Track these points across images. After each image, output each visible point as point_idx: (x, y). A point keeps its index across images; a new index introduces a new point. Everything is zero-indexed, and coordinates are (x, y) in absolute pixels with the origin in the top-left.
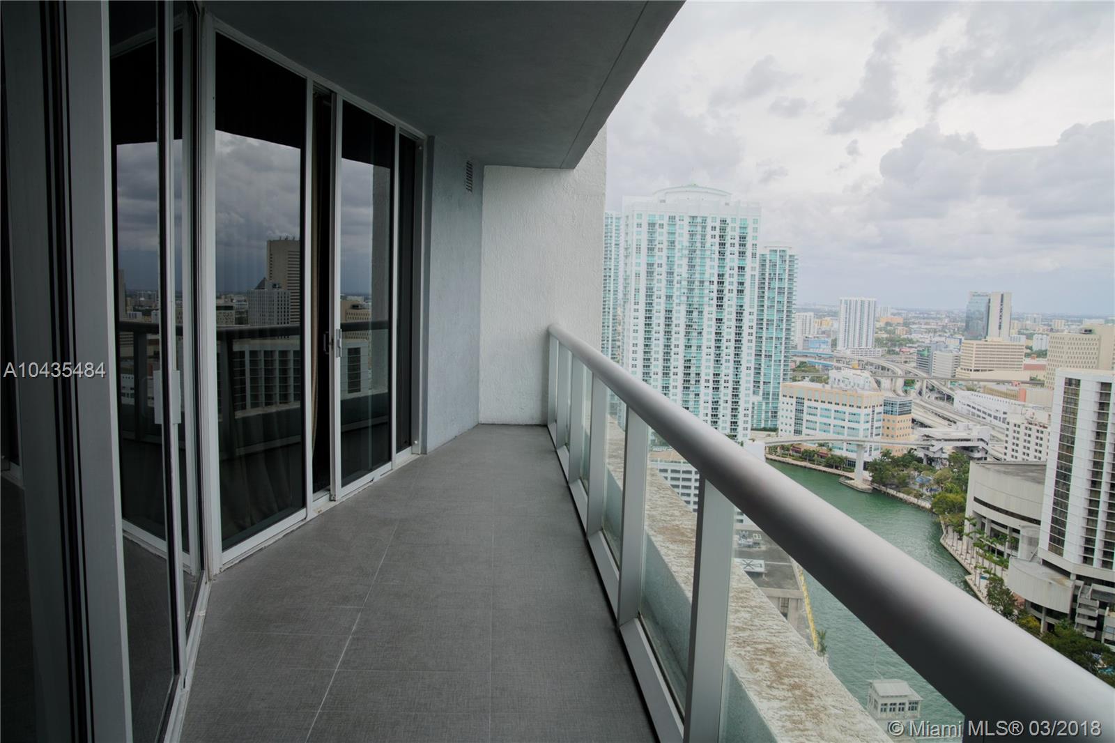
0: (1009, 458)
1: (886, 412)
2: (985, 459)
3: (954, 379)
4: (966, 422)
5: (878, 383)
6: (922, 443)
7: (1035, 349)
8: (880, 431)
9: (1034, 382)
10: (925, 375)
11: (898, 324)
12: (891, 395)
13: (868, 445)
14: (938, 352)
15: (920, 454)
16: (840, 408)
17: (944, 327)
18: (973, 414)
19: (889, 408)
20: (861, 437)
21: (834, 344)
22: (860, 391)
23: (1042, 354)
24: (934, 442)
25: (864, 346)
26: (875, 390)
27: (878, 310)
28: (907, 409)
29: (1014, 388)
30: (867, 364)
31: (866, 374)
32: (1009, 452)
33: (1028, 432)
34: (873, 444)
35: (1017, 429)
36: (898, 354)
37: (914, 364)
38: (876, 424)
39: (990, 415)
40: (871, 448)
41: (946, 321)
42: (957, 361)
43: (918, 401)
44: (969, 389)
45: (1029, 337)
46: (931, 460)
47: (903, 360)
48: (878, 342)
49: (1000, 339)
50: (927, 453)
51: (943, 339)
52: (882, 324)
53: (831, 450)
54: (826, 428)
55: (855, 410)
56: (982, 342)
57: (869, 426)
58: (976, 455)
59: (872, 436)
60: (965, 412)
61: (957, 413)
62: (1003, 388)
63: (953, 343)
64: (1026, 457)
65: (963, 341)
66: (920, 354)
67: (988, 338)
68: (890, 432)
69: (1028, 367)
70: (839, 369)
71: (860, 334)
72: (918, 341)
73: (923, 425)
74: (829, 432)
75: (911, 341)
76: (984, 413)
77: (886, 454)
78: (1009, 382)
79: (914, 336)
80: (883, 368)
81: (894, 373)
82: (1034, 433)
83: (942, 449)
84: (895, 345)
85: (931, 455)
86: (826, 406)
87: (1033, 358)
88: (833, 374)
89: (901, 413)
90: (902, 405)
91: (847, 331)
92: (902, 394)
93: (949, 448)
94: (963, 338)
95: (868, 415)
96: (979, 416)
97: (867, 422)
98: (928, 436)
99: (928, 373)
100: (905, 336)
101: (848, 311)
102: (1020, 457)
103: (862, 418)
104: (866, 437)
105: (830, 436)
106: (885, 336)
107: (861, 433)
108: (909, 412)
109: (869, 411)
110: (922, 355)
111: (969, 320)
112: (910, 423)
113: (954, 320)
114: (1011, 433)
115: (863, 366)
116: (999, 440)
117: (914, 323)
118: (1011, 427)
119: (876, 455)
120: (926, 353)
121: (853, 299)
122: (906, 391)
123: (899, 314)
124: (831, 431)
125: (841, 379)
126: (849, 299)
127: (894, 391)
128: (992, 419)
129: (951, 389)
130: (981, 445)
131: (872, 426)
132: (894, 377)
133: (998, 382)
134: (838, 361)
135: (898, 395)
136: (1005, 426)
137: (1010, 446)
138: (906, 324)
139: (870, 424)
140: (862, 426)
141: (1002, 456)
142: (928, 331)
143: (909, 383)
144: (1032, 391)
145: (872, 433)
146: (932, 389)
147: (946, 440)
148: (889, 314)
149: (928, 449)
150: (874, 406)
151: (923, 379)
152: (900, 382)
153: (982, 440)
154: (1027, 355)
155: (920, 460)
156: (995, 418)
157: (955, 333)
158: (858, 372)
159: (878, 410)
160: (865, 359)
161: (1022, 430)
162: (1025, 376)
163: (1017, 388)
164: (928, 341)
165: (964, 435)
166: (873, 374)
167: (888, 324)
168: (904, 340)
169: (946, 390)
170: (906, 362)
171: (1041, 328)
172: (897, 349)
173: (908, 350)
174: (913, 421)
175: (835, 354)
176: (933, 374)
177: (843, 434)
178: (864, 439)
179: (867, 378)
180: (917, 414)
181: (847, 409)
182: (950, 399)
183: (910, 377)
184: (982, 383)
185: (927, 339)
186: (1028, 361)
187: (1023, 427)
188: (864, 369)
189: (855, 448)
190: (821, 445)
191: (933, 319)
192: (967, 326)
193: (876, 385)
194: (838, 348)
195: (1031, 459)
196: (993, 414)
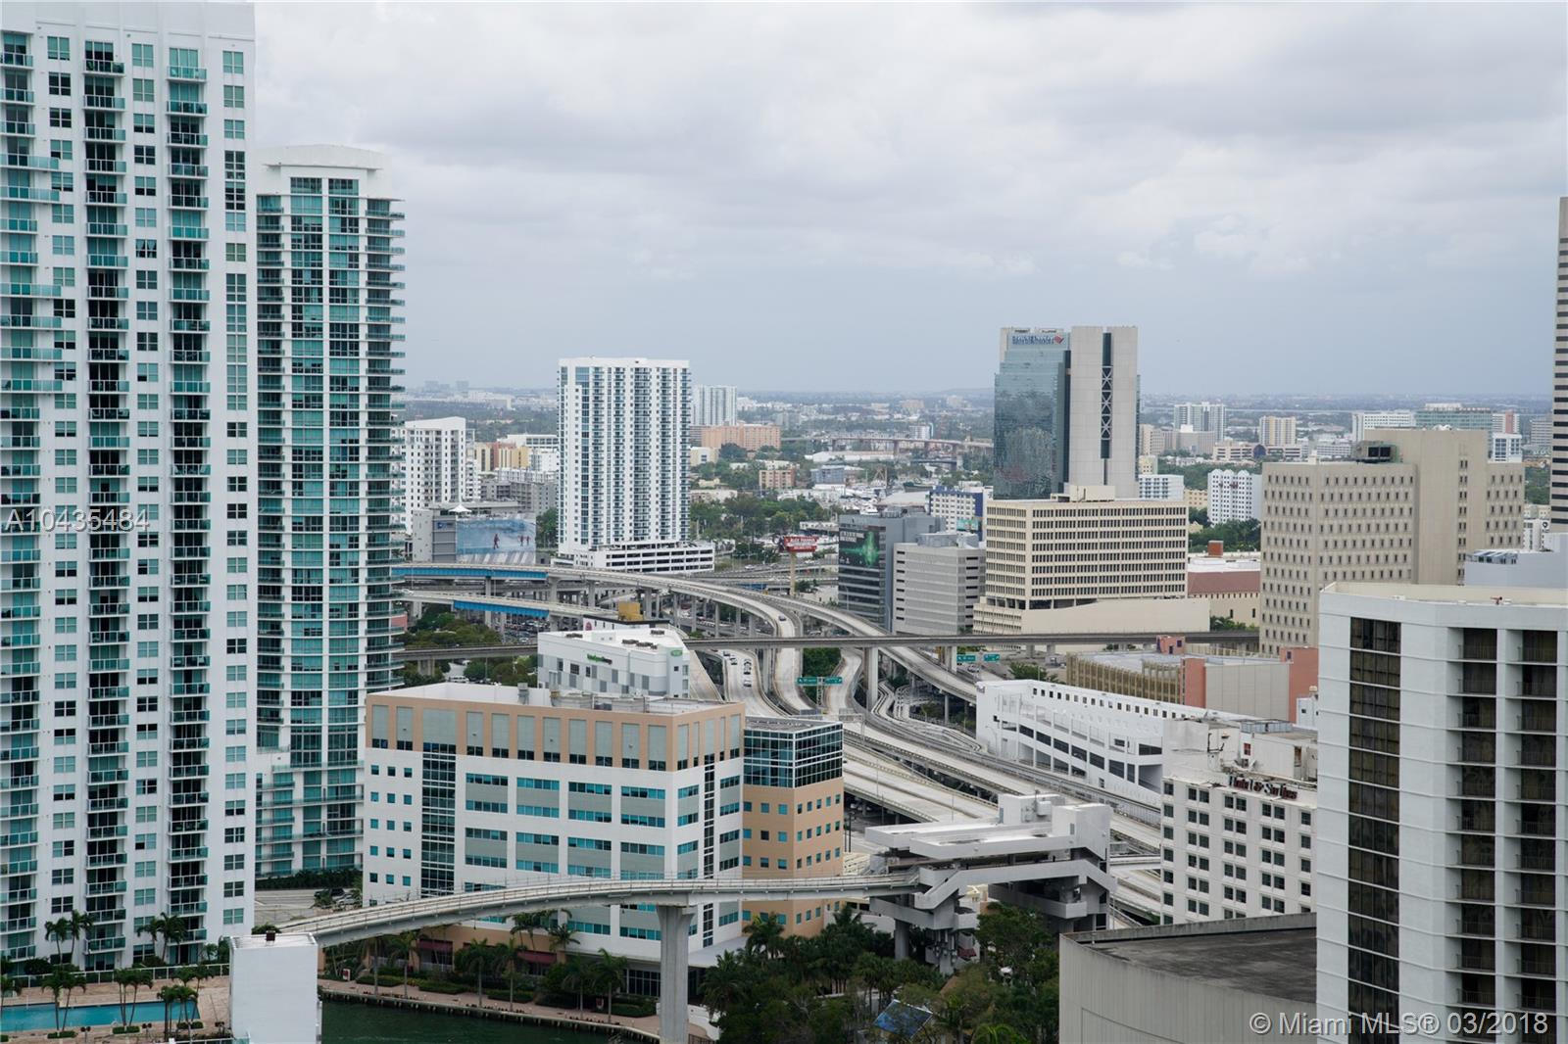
0: (1181, 914)
1: (753, 777)
2: (1102, 920)
3: (968, 639)
4: (1028, 793)
5: (715, 669)
6: (887, 881)
7: (1216, 518)
8: (739, 848)
9: (1226, 634)
10: (872, 631)
11: (766, 452)
12: (761, 710)
13: (698, 904)
14: (909, 547)
15: (883, 922)
16: (589, 774)
17: (920, 454)
18: (1044, 760)
19: (764, 762)
20: (671, 876)
21: (548, 532)
22: (658, 706)
23: (1243, 536)
24: (927, 876)
25: (653, 538)
26: (703, 697)
27: (695, 400)
28: (823, 759)
29: (1164, 659)
30: (668, 601)
31: (671, 639)
32: (1180, 890)
33: (1235, 814)
34: (717, 902)
35: (1198, 806)
36: (771, 557)
37: (830, 593)
38: (723, 825)
39: (1097, 761)
40: (708, 915)
41: (925, 433)
42: (975, 576)
43: (855, 727)
44: (1022, 673)
45: (1196, 479)
46: (920, 941)
47: (793, 579)
48: (702, 517)
49: (1107, 492)
50: (907, 916)
51: (919, 498)
52: (706, 453)
53: (563, 937)
54: (541, 852)
55: (643, 778)
56: (1050, 504)
57: (696, 832)
58: (1074, 909)
59: (708, 869)
60: (1015, 755)
61: (989, 761)
62: (1130, 662)
63: (954, 511)
64: (1235, 905)
65: (988, 501)
66: (849, 554)
67: (1072, 490)
68: (771, 849)
69: (1205, 585)
70: (570, 624)
71: (639, 492)
72: (839, 511)
73: (882, 814)
74: (554, 868)
75: (812, 510)
76: (1079, 753)
77: (764, 930)
78: (1147, 639)
79: (824, 492)
80: (728, 613)
81: (768, 630)
82: (1255, 819)
83: (955, 897)
84: (760, 530)
85: (922, 923)
86: (538, 769)
87: (1215, 552)
88: (551, 644)
89: (806, 777)
90: (808, 745)
91: (590, 482)
92: (800, 704)
93: (976, 888)
94: (987, 493)
95: (693, 791)
96: (1062, 767)
97: (692, 818)
98: (905, 854)
99: (881, 620)
100: (794, 494)
101: (590, 407)
102: (1218, 905)
103: (672, 809)
104: (691, 874)
105: (561, 883)
106: (724, 495)
107: (672, 862)
108: (834, 770)
109: (695, 776)
110: (857, 560)
111: (1006, 421)
112: (837, 813)
113: (948, 430)
114: (1180, 824)
115: (656, 610)
116: (1136, 849)
117: (819, 447)
118: (1181, 802)
119: (730, 938)
120: (869, 551)
121: (607, 363)
122: (811, 695)
123: (765, 415)
124: (563, 866)
125: (584, 662)
126: (591, 363)
127: (772, 696)
128: (1105, 773)
129: (962, 675)
130: (1083, 870)
131: (709, 832)
132: (765, 644)
133: (1114, 642)
134: (565, 596)
135: (786, 709)
136: (1158, 799)
137: (1181, 868)
138: (792, 450)
139: (699, 826)
140: (674, 835)
141: (1158, 908)
142: (868, 472)
143: (819, 664)
144: (1226, 667)
145: (709, 860)
146: (898, 679)
147: (967, 864)
148: (731, 417)
149: (908, 901)
150: (709, 759)
151: (865, 645)
152: (789, 662)
153: (1084, 853)
154: (1198, 543)
155: (882, 945)
156: (1116, 768)
157: (957, 477)
158: (643, 633)
159: (726, 769)
160: (662, 582)
161: (1216, 809)
162: (1195, 614)
163: (1174, 660)
164: (869, 509)
165: (1020, 838)
166: (694, 637)
167: (729, 451)
168: (790, 506)
169: (946, 680)
170: (802, 587)
171: (1227, 447)
172: (769, 542)
173: (807, 543)
174: (849, 798)
175: (552, 568)
176: (898, 626)
177: (606, 872)
178: (687, 885)
179: (677, 653)
180: (862, 774)
181: (617, 777)
182: (962, 712)
183: (823, 638)
184: (1062, 650)
185: (865, 501)
186: (1200, 564)
187: (1217, 797)
188: (657, 621)
189: (652, 921)
190: (526, 922)
191: (882, 427)
192: (1000, 447)
193: (701, 677)
194: (563, 548)
195: (1253, 909)
196: (1109, 755)
